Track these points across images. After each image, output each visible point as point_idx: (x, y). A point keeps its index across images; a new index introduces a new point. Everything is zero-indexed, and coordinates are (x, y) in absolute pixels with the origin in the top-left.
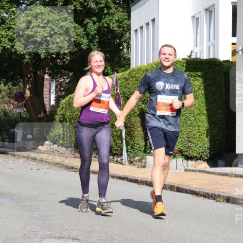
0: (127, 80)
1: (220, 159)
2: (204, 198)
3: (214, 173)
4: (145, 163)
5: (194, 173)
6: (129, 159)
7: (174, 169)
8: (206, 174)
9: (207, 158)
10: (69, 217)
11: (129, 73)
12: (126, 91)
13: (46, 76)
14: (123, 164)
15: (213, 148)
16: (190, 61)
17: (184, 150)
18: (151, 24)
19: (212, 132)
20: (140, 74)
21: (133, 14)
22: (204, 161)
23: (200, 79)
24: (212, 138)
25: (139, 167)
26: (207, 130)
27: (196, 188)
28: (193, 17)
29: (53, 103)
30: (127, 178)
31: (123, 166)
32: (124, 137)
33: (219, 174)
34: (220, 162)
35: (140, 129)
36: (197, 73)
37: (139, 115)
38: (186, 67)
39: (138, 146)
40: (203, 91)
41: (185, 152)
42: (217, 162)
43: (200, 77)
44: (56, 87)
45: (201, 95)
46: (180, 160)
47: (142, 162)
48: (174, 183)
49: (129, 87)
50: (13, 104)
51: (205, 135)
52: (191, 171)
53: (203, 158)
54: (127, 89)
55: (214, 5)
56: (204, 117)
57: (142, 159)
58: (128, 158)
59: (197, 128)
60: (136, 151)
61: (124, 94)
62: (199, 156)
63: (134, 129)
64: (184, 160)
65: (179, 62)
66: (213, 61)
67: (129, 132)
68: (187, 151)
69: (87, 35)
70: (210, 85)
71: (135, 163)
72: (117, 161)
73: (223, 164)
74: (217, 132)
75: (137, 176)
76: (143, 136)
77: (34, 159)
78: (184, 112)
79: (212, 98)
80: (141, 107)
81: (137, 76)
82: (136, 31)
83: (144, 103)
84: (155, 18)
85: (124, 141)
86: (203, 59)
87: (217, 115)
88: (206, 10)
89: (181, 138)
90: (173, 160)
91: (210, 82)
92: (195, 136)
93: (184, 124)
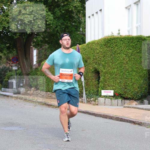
0: (85, 50)
1: (145, 99)
2: (139, 126)
3: (142, 109)
4: (98, 102)
5: (129, 109)
6: (87, 100)
7: (116, 106)
8: (137, 110)
9: (137, 99)
11: (87, 45)
16: (125, 37)
17: (122, 93)
20: (94, 46)
22: (135, 100)
23: (132, 49)
25: (94, 105)
27: (133, 119)
28: (126, 8)
29: (35, 63)
30: (88, 112)
31: (83, 104)
32: (84, 86)
33: (146, 109)
34: (146, 101)
35: (94, 81)
39: (93, 91)
41: (123, 95)
42: (143, 101)
45: (133, 59)
46: (120, 100)
47: (96, 101)
49: (87, 54)
50: (9, 64)
52: (127, 107)
54: (85, 56)
57: (96, 99)
58: (86, 99)
59: (130, 80)
60: (91, 95)
62: (132, 98)
64: (122, 100)
65: (119, 38)
66: (140, 37)
67: (87, 83)
70: (138, 52)
71: (91, 102)
74: (143, 82)
75: (94, 111)
79: (140, 61)
80: (95, 67)
81: (92, 47)
82: (89, 17)
83: (96, 64)
84: (101, 9)
85: (84, 88)
86: (134, 36)
87: (143, 71)
89: (120, 86)
90: (115, 100)
91: (138, 51)
92: (129, 85)
93: (122, 77)
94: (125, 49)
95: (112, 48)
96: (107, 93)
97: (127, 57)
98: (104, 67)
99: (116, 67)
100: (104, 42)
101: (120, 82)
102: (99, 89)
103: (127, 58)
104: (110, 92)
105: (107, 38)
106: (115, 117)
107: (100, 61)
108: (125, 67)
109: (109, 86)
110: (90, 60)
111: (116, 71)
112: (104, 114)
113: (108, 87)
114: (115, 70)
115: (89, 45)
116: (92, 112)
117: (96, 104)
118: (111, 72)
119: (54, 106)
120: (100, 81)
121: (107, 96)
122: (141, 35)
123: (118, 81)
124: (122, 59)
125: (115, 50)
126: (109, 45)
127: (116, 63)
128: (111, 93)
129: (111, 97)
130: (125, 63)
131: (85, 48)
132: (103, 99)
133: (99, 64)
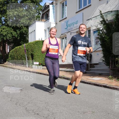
7: (40, 68)
12: (27, 48)
13: (7, 44)
17: (42, 63)
18: (34, 31)
21: (29, 29)
27: (45, 73)
28: (45, 30)
29: (8, 51)
30: (28, 71)
31: (27, 68)
35: (31, 58)
37: (31, 55)
44: (9, 47)
46: (41, 66)
48: (39, 72)
52: (44, 69)
55: (50, 27)
57: (32, 66)
60: (30, 64)
63: (29, 58)
69: (17, 34)
72: (25, 67)
75: (30, 70)
76: (32, 60)
77: (4, 66)
81: (30, 45)
82: (30, 33)
85: (27, 61)
88: (48, 28)
89: (41, 61)
93: (42, 57)
96: (36, 63)
98: (35, 53)
100: (35, 43)
105: (36, 41)
107: (33, 50)
109: (37, 60)
110: (29, 50)
112: (34, 71)
114: (40, 54)
119: (14, 68)
120: (33, 58)
123: (41, 59)
125: (39, 46)
126: (37, 44)
128: (38, 63)
129: (38, 65)
131: (27, 45)
132: (35, 66)
133: (33, 52)
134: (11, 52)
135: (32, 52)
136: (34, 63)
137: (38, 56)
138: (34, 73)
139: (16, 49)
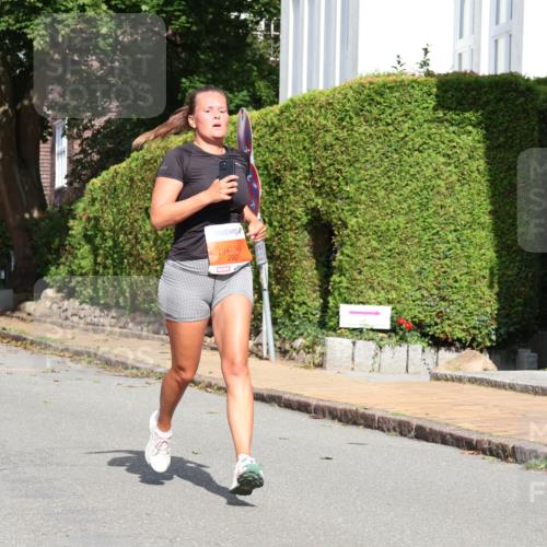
0: (276, 131)
1: (524, 347)
3: (512, 387)
4: (323, 354)
5: (456, 385)
6: (278, 344)
7: (399, 373)
8: (490, 390)
9: (489, 344)
10: (148, 514)
11: (282, 112)
12: (271, 159)
14: (261, 358)
15: (507, 316)
16: (447, 81)
17: (428, 320)
19: (504, 274)
20: (311, 114)
22: (481, 351)
23: (474, 131)
24: (504, 291)
25: (306, 367)
26: (491, 269)
27: (468, 430)
29: (61, 182)
30: (279, 398)
31: (262, 361)
32: (265, 286)
33: (525, 389)
34: (526, 354)
35: (309, 264)
36: (467, 115)
37: (305, 226)
38: (437, 96)
39: (303, 309)
40: (482, 162)
41: (429, 326)
42: (516, 353)
43: (474, 126)
45: (476, 174)
46: (417, 348)
47: (314, 352)
48: (408, 413)
49: (280, 149)
51: (486, 282)
52: (447, 380)
53: (479, 344)
54: (275, 155)
56: (484, 234)
57: (314, 343)
58: (275, 340)
59: (463, 262)
60: (297, 323)
61: (266, 167)
62: (469, 338)
63: (292, 264)
64: (428, 349)
65: (419, 83)
66: (511, 83)
67: (279, 272)
68: (436, 324)
70: (499, 146)
71: (294, 354)
73: (531, 359)
74: (518, 274)
75: (306, 394)
76: (317, 282)
77: (18, 339)
78: (430, 220)
79: (505, 182)
80: (313, 204)
81: (302, 120)
85: (266, 295)
86: (483, 77)
89: (420, 288)
90: (398, 347)
91: (502, 139)
92: (457, 285)
93: (429, 251)
94: (443, 130)
95: (388, 124)
96: (362, 316)
97: (450, 164)
98: (353, 206)
99: (405, 205)
100: (356, 100)
101: (420, 273)
102: (330, 299)
103: (451, 168)
104: (377, 313)
105: (371, 83)
106: (394, 421)
107: (337, 179)
108: (442, 207)
109: (372, 288)
110: (295, 176)
111: (402, 226)
112: (348, 407)
113: (370, 292)
114: (402, 220)
115: (292, 110)
116: (297, 398)
117: (316, 362)
118: (383, 228)
119: (137, 368)
120: (334, 264)
121: (361, 330)
122: (513, 71)
123: (412, 268)
124: (429, 172)
125: (402, 135)
126: (375, 111)
127: (406, 191)
128: (382, 317)
129: (381, 335)
130: (443, 190)
131: (273, 123)
132: (347, 342)
133: (333, 195)
134: (98, 195)
135: (319, 194)
136: (344, 309)
137: (382, 237)
138: (355, 423)
139: (146, 162)
